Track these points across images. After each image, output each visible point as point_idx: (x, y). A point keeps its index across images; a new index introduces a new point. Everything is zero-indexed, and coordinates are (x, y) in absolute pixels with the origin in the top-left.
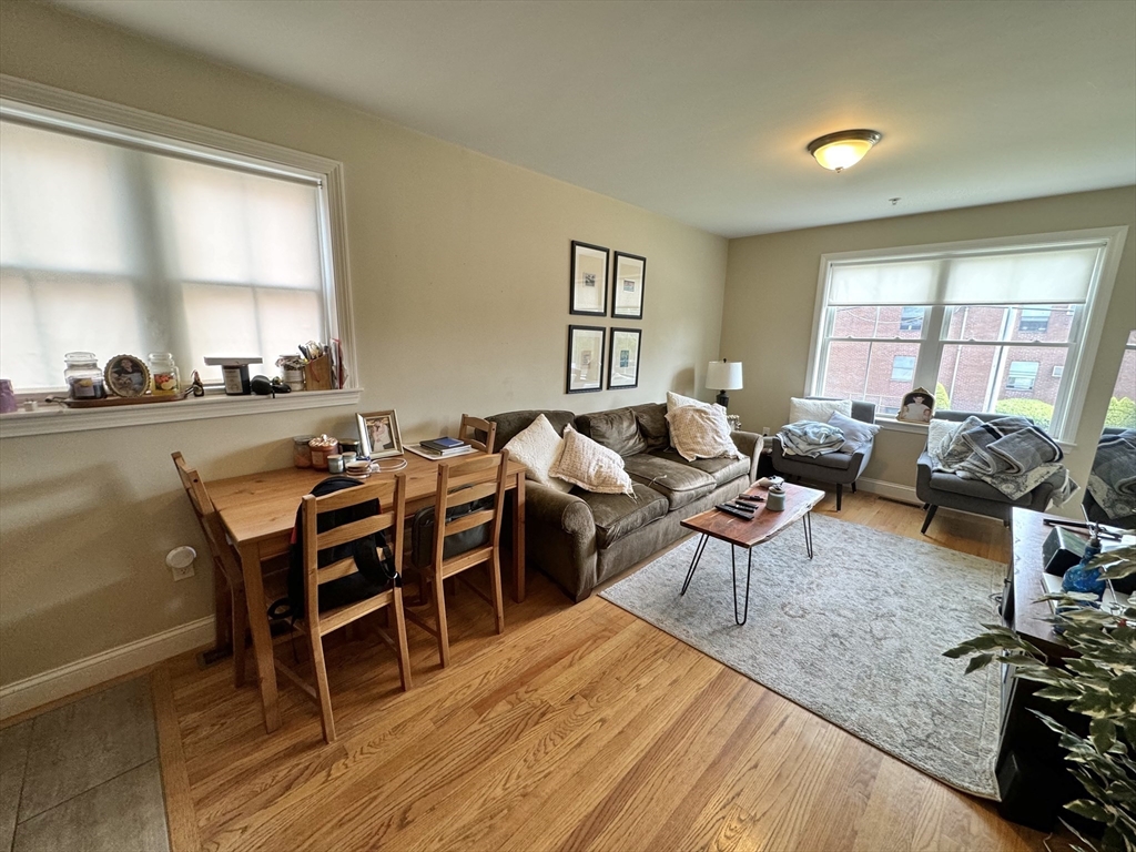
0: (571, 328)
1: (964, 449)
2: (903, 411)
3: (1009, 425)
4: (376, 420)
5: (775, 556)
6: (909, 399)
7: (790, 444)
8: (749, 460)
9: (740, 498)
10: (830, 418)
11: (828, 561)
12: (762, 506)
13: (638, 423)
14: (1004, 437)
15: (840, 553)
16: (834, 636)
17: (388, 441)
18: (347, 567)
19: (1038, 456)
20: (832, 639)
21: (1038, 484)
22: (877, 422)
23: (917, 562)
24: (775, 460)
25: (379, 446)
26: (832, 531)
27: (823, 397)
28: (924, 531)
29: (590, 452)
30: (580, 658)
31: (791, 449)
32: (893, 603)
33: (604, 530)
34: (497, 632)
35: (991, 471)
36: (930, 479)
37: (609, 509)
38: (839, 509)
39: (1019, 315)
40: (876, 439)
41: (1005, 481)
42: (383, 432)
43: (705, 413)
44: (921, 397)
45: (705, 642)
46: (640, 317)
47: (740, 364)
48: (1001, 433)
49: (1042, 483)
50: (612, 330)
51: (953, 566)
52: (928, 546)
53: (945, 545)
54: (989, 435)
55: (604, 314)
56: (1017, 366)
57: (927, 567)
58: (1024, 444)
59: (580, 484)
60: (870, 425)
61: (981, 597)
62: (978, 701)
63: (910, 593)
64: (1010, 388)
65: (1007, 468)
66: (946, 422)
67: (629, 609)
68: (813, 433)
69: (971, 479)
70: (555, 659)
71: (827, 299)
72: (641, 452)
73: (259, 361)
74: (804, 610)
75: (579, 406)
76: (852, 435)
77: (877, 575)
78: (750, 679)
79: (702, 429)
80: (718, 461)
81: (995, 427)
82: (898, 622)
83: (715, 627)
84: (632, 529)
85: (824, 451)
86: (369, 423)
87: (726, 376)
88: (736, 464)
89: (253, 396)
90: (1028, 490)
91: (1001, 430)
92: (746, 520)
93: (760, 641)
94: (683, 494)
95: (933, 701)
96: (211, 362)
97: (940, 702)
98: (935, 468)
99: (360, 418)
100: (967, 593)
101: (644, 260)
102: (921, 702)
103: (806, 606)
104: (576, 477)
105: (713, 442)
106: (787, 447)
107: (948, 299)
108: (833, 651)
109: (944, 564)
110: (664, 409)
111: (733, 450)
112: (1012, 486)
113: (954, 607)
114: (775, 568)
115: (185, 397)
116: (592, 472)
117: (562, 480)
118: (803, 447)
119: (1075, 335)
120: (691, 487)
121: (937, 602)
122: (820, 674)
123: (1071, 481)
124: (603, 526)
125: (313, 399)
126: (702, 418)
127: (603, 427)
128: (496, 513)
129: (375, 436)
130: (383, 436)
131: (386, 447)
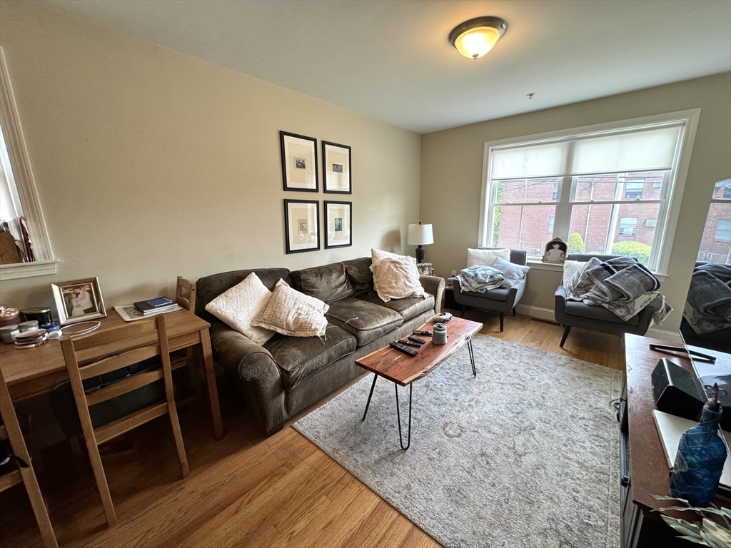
0: (286, 202)
1: (588, 282)
2: (546, 255)
3: (620, 263)
4: (76, 287)
5: (448, 376)
6: (550, 246)
7: (466, 283)
8: (433, 298)
9: (414, 334)
10: (493, 263)
11: (488, 378)
12: (428, 340)
13: (347, 273)
14: (617, 273)
15: (498, 369)
16: (483, 454)
17: (89, 306)
19: (642, 288)
20: (479, 459)
21: (643, 308)
22: (528, 264)
23: (556, 374)
24: (456, 295)
25: (76, 311)
26: (495, 349)
27: (491, 247)
28: (562, 345)
29: (292, 302)
30: (248, 503)
31: (467, 287)
32: (534, 414)
33: (288, 373)
35: (608, 299)
36: (565, 306)
37: (299, 352)
38: (502, 330)
39: (625, 187)
40: (528, 276)
41: (619, 306)
42: (84, 298)
43: (399, 263)
44: (558, 245)
45: (370, 472)
46: (350, 193)
47: (430, 226)
48: (614, 270)
49: (646, 307)
50: (325, 203)
51: (582, 375)
52: (564, 359)
53: (576, 356)
54: (606, 272)
55: (317, 190)
56: (625, 221)
57: (563, 377)
58: (632, 277)
59: (279, 331)
60: (522, 266)
61: (603, 404)
62: (601, 523)
63: (548, 404)
64: (620, 234)
65: (619, 296)
66: (576, 262)
67: (313, 438)
68: (482, 274)
69: (594, 306)
70: (222, 507)
71: (490, 176)
72: (350, 297)
74: (461, 429)
75: (295, 264)
76: (509, 274)
77: (524, 388)
78: (401, 513)
79: (396, 277)
80: (407, 301)
81: (610, 265)
82: (537, 435)
83: (382, 454)
84: (316, 370)
85: (490, 288)
86: (67, 291)
87: (420, 234)
88: (423, 302)
90: (636, 313)
91: (615, 267)
92: (411, 356)
93: (418, 467)
94: (370, 332)
95: (561, 527)
97: (567, 526)
98: (568, 298)
99: (56, 288)
100: (592, 401)
101: (349, 148)
102: (551, 528)
103: (464, 425)
104: (276, 325)
105: (404, 286)
106: (464, 285)
107: (574, 171)
108: (478, 473)
109: (575, 374)
110: (368, 261)
111: (420, 290)
112: (624, 311)
113: (582, 415)
114: (445, 387)
116: (291, 319)
117: (263, 328)
118: (475, 285)
119: (664, 195)
120: (378, 325)
121: (568, 412)
122: (464, 502)
123: (666, 304)
124: (289, 369)
126: (396, 267)
127: (313, 280)
128: (163, 373)
129: (74, 302)
130: (83, 301)
131: (87, 311)
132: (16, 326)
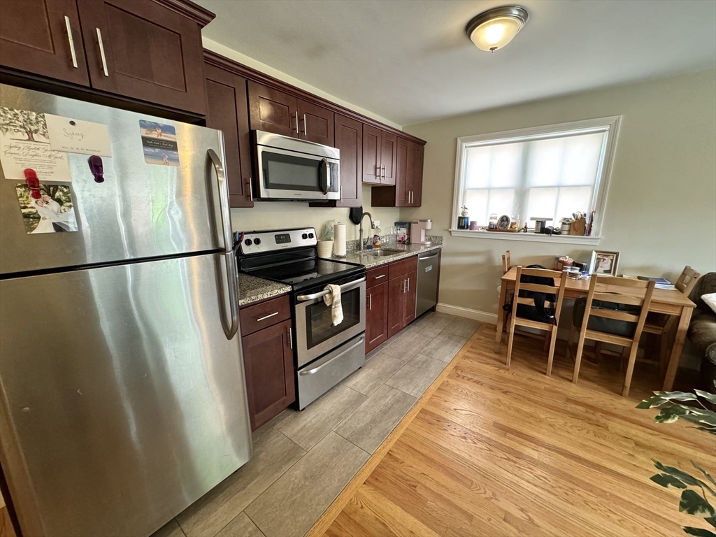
4: (606, 256)
17: (608, 269)
18: (530, 302)
25: (600, 269)
34: (621, 395)
42: (607, 263)
73: (551, 220)
86: (599, 257)
89: (545, 235)
96: (532, 219)
99: (594, 253)
115: (519, 231)
125: (571, 239)
128: (638, 320)
129: (600, 264)
130: (606, 265)
131: (605, 272)
132: (570, 267)
